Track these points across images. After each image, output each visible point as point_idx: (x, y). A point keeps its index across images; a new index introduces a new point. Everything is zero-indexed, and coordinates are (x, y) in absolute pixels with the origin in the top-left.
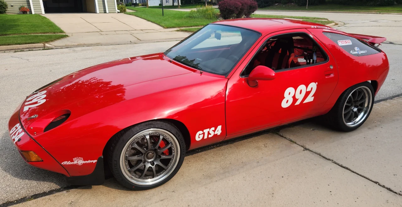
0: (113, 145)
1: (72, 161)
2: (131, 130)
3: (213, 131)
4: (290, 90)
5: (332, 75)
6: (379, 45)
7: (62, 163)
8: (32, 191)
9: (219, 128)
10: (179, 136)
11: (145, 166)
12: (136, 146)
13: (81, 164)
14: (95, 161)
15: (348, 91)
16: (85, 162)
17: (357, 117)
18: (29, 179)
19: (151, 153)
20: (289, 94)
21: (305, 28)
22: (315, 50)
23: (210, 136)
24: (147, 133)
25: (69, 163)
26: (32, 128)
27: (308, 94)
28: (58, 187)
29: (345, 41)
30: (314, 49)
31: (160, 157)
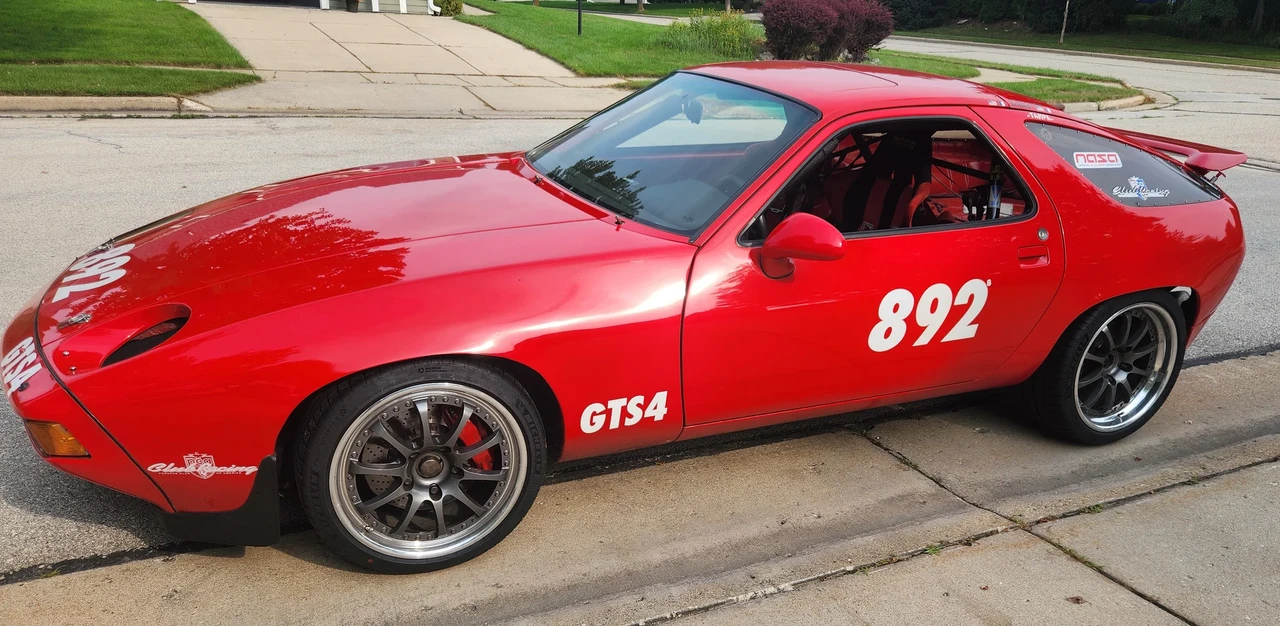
0: (312, 423)
1: (181, 464)
2: (368, 382)
3: (639, 405)
4: (901, 297)
5: (1043, 261)
6: (1218, 176)
7: (149, 469)
8: (58, 550)
9: (661, 398)
10: (526, 412)
11: (410, 497)
12: (384, 433)
13: (209, 474)
14: (250, 470)
15: (1095, 314)
16: (219, 470)
17: (1127, 401)
18: (56, 515)
19: (435, 458)
20: (896, 308)
21: (967, 105)
22: (998, 177)
23: (629, 422)
24: (422, 395)
25: (170, 469)
26: (66, 353)
27: (956, 313)
28: (141, 545)
29: (1100, 156)
30: (995, 175)
31: (461, 473)
